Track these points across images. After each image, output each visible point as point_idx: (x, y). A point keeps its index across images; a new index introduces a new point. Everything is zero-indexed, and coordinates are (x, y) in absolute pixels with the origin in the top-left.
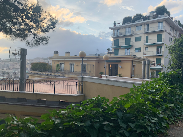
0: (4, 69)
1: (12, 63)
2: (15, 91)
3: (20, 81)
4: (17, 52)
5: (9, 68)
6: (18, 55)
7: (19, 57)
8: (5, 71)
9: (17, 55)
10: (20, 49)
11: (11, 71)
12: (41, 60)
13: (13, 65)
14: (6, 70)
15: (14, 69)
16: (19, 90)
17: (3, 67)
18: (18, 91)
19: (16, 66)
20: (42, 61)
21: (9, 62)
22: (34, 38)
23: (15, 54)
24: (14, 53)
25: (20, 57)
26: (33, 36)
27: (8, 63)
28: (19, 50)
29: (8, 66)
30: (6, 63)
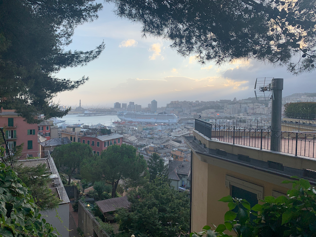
0: (241, 114)
1: (251, 105)
2: (263, 150)
3: (272, 134)
4: (267, 85)
5: (248, 114)
6: (269, 91)
7: (269, 94)
8: (241, 118)
9: (267, 90)
10: (271, 80)
11: (250, 117)
12: (302, 97)
13: (253, 109)
14: (243, 116)
15: (254, 114)
16: (269, 148)
17: (239, 112)
18: (269, 150)
19: (258, 109)
20: (304, 99)
21: (247, 103)
22: (304, 56)
23: (264, 89)
24: (262, 88)
25: (271, 94)
26: (302, 53)
27: (246, 105)
28: (270, 82)
29: (246, 111)
30: (243, 106)
